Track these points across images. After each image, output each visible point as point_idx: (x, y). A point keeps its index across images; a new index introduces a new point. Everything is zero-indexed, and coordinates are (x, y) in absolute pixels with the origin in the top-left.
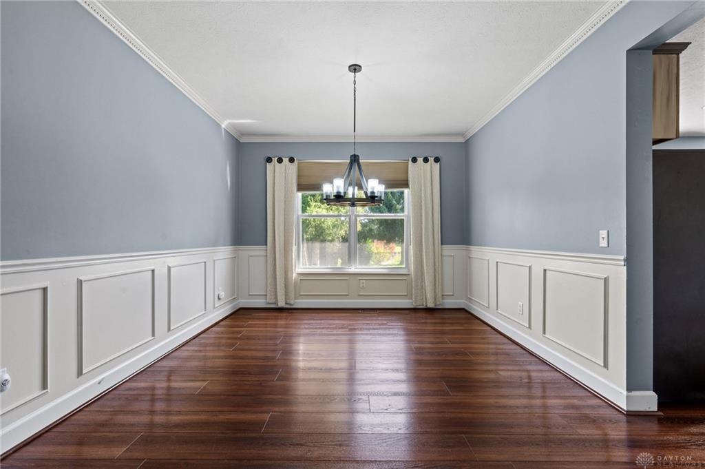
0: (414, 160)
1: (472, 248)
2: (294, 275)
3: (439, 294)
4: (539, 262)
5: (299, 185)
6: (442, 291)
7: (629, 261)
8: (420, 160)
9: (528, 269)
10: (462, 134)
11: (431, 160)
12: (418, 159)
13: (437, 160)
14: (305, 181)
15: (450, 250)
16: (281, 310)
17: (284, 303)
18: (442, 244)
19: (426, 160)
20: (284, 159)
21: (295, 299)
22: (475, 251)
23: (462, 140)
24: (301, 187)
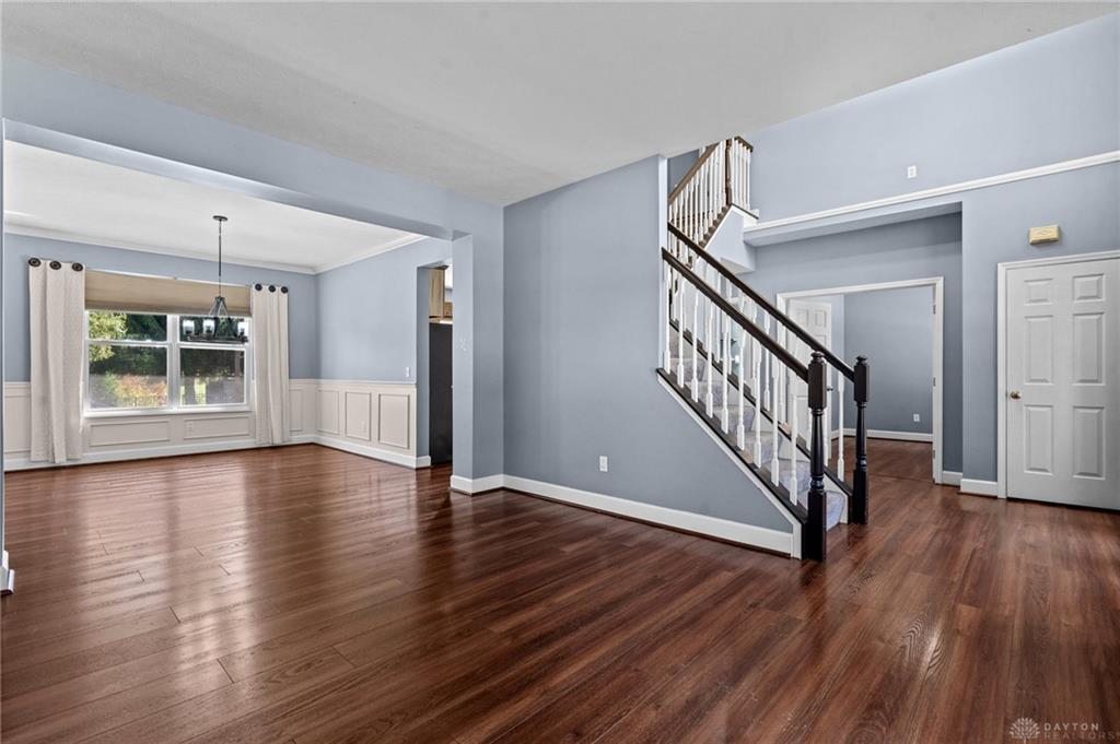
0: (259, 287)
1: (323, 381)
2: (82, 421)
3: (287, 430)
4: (376, 390)
5: (86, 301)
6: (291, 426)
7: (418, 385)
8: (265, 288)
9: (368, 396)
10: (312, 268)
11: (278, 289)
12: (264, 287)
13: (285, 290)
14: (97, 296)
15: (301, 385)
16: (56, 469)
17: (65, 458)
18: (290, 378)
19: (272, 289)
20: (62, 264)
21: (84, 451)
22: (325, 384)
23: (313, 273)
24: (89, 304)
